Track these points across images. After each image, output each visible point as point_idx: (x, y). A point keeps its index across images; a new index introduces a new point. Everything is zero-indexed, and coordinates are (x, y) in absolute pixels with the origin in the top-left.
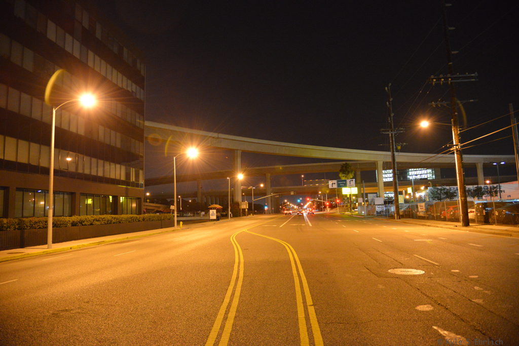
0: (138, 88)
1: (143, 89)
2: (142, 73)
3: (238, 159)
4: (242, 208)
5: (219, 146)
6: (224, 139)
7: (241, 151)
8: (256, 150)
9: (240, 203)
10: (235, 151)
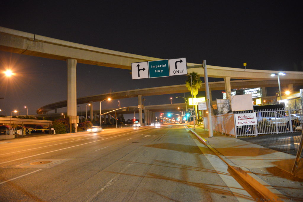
3: (72, 69)
4: (72, 123)
5: (41, 51)
6: (45, 42)
7: (76, 61)
8: (95, 60)
9: (70, 118)
10: (69, 60)
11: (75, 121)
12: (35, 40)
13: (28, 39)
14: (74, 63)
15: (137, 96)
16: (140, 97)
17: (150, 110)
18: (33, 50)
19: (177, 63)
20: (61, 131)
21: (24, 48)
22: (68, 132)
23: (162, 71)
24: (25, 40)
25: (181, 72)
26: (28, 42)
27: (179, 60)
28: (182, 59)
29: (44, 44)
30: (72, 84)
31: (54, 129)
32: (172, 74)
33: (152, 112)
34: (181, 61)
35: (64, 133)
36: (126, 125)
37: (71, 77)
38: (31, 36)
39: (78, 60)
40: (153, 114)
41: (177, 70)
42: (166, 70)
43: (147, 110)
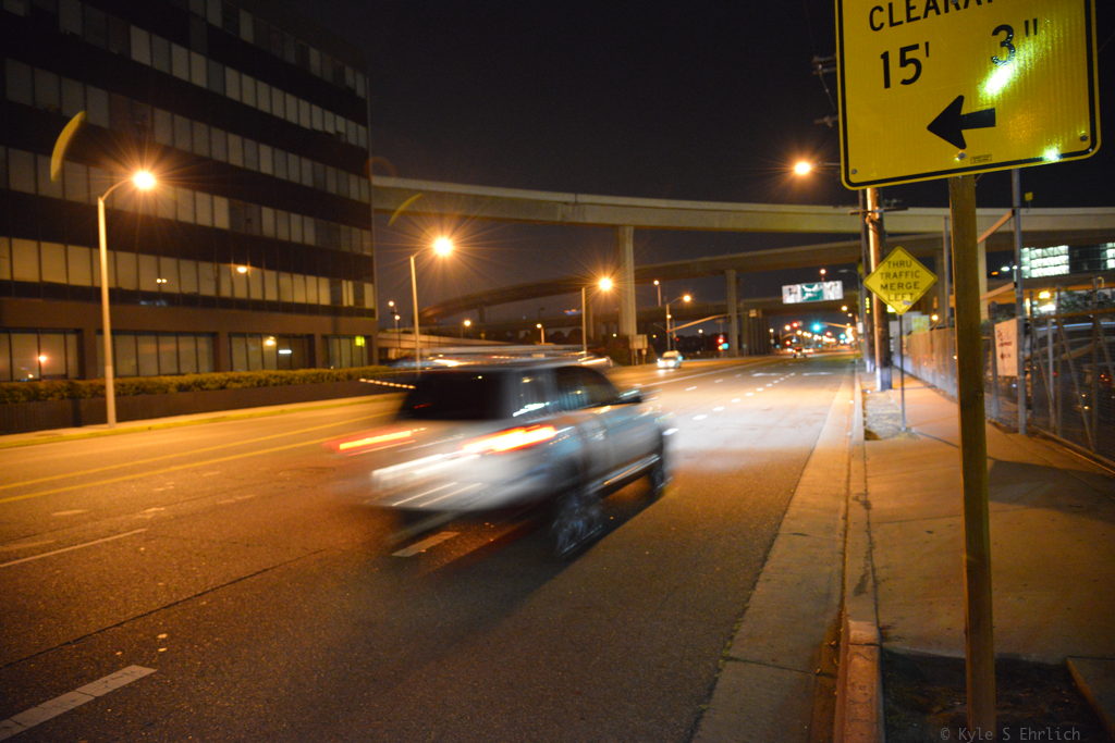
0: (352, 125)
1: (365, 125)
2: (360, 91)
3: (627, 246)
4: (636, 347)
6: (590, 204)
7: (632, 229)
9: (630, 338)
10: (620, 228)
12: (576, 204)
13: (566, 203)
14: (629, 232)
15: (723, 272)
16: (732, 275)
18: (570, 221)
19: (832, 288)
20: (621, 362)
23: (816, 295)
24: (560, 205)
25: (836, 296)
26: (565, 207)
27: (834, 283)
28: (837, 282)
29: (588, 207)
30: (628, 276)
32: (826, 298)
34: (837, 285)
38: (569, 197)
39: (635, 227)
41: (832, 294)
42: (820, 293)
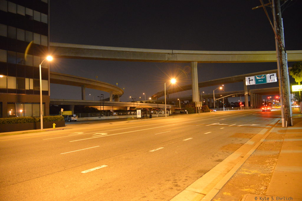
3: (195, 69)
4: (197, 106)
5: (175, 60)
6: (178, 54)
7: (197, 62)
8: (210, 60)
9: (196, 103)
10: (192, 62)
11: (199, 105)
12: (172, 54)
13: (169, 54)
14: (196, 64)
15: (243, 81)
17: (256, 94)
18: (171, 60)
19: (271, 76)
20: (191, 112)
21: (166, 59)
22: (195, 113)
23: (262, 81)
24: (167, 54)
25: (274, 80)
26: (169, 55)
27: (272, 74)
28: (274, 74)
29: (177, 55)
30: (195, 80)
31: (187, 111)
32: (268, 82)
33: (258, 95)
34: (273, 75)
35: (193, 113)
36: (233, 108)
37: (194, 75)
38: (170, 51)
39: (198, 62)
40: (260, 97)
41: (271, 79)
42: (265, 80)
43: (253, 93)
